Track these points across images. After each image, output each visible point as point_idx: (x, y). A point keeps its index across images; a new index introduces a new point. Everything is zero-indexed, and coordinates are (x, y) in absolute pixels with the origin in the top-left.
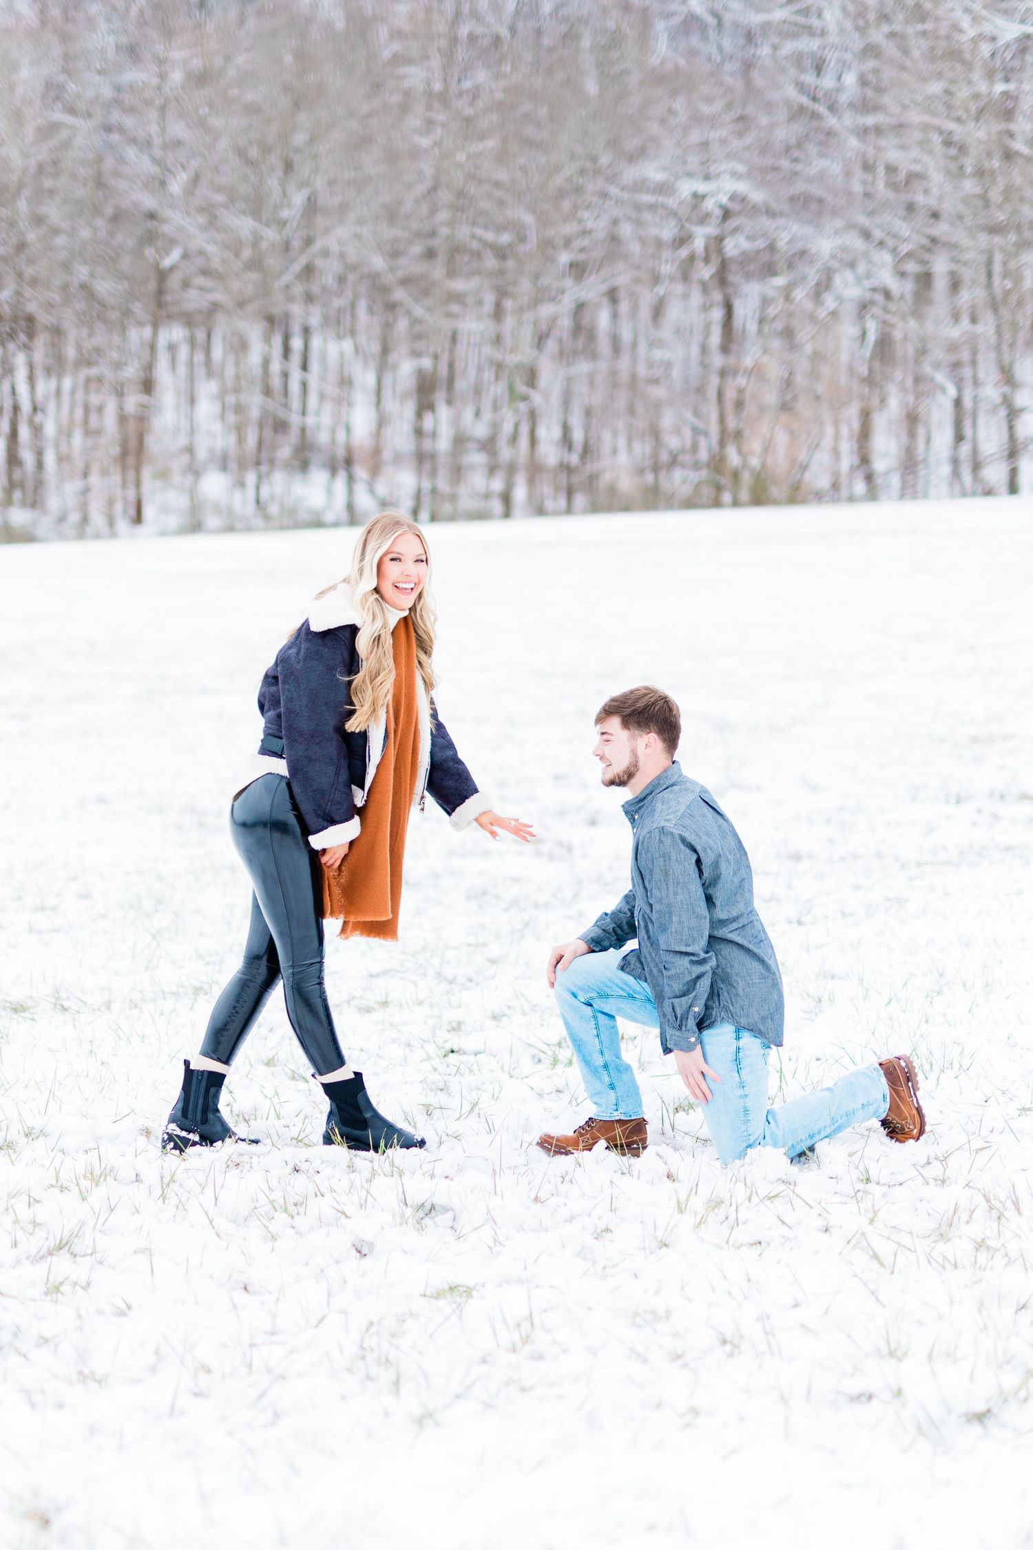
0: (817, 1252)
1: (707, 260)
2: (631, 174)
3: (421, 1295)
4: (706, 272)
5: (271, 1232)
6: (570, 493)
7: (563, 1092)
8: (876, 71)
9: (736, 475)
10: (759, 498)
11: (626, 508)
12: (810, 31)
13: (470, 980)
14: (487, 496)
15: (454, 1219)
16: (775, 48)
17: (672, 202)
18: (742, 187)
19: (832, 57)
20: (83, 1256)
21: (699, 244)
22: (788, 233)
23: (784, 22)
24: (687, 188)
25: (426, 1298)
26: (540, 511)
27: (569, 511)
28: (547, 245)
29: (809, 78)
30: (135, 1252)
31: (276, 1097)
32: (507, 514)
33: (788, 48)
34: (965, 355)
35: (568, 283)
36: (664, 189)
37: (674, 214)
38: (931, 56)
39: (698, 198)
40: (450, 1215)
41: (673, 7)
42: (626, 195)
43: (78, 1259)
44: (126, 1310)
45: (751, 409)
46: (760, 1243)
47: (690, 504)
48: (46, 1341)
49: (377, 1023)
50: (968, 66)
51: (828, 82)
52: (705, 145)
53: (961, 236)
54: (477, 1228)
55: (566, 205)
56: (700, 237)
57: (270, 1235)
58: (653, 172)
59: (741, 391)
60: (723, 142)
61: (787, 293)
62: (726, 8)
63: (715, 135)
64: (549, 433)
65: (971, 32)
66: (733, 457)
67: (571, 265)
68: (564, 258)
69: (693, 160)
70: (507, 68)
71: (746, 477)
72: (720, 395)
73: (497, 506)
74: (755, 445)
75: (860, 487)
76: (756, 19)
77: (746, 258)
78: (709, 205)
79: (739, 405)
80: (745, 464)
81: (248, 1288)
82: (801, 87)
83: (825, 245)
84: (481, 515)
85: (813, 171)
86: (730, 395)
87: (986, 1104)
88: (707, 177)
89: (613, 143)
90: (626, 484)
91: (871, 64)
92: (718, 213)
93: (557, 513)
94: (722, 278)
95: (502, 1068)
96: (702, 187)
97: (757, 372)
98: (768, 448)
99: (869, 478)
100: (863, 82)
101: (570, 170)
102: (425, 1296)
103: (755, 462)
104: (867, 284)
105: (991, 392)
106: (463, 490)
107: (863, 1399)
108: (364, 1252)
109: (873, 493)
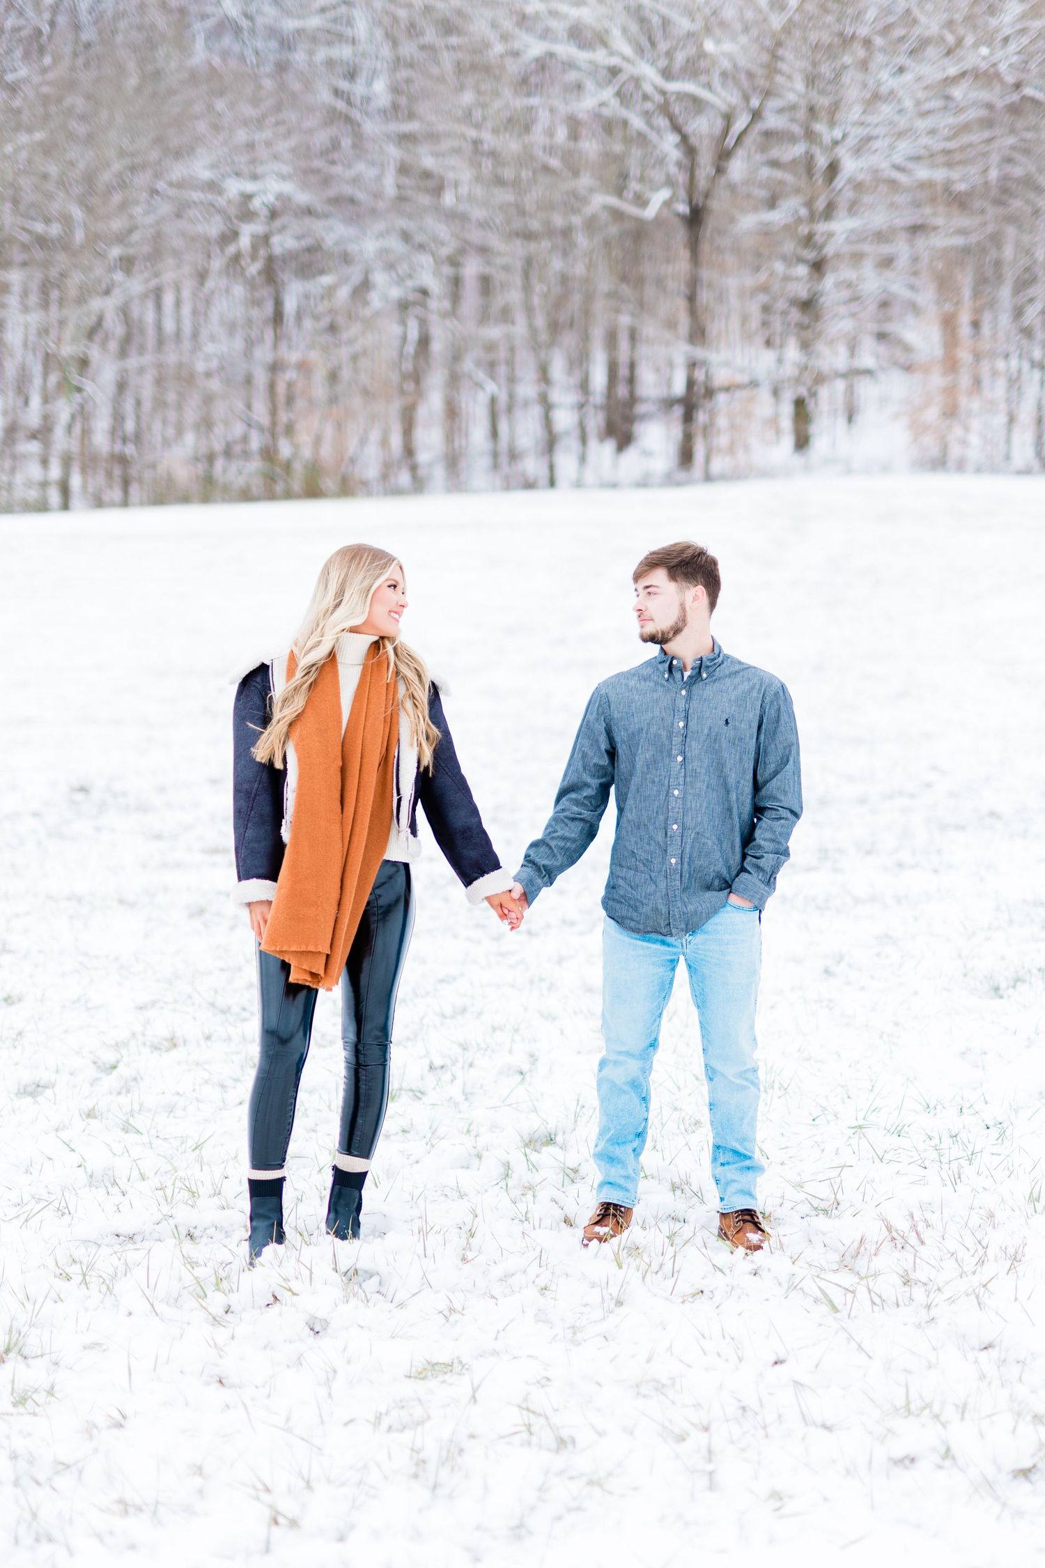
0: (767, 1300)
1: (254, 257)
2: (178, 171)
3: (406, 1376)
4: (254, 269)
5: (213, 1313)
6: (126, 483)
7: (408, 1132)
8: (408, 81)
9: (287, 467)
10: (313, 491)
11: (185, 499)
12: (340, 37)
13: (244, 1009)
14: (44, 485)
15: (380, 1284)
16: (311, 53)
17: (221, 201)
18: (287, 187)
19: (367, 65)
20: (33, 1358)
21: (245, 242)
22: (333, 232)
23: (319, 29)
24: (234, 187)
25: (412, 1379)
26: (99, 503)
27: (125, 503)
28: (93, 238)
29: (344, 85)
30: (85, 1348)
31: (126, 1154)
32: (65, 506)
33: (322, 54)
34: (502, 353)
35: (119, 276)
36: (213, 187)
37: (221, 211)
38: (459, 69)
39: (248, 197)
40: (375, 1279)
41: (209, 9)
42: (172, 192)
43: (30, 1361)
44: (122, 1421)
45: (300, 404)
46: (702, 1292)
47: (246, 496)
48: (68, 1467)
49: (179, 1063)
50: (498, 79)
51: (359, 89)
52: (250, 146)
53: (495, 242)
54: (416, 1294)
55: (117, 198)
56: (247, 233)
57: (211, 1317)
58: (201, 169)
59: (290, 385)
60: (268, 144)
61: (330, 292)
62: (258, 11)
63: (261, 136)
64: (101, 425)
65: (499, 48)
66: (285, 449)
67: (121, 259)
68: (115, 252)
69: (242, 159)
70: (47, 60)
71: (298, 467)
72: (272, 387)
73: (54, 497)
74: (305, 438)
75: (404, 478)
76: (290, 25)
77: (290, 257)
78: (256, 204)
79: (290, 400)
80: (295, 455)
81: (223, 1381)
82: (337, 93)
83: (369, 247)
84: (42, 507)
85: (349, 174)
86: (281, 389)
87: (813, 1123)
88: (255, 177)
89: (158, 141)
90: (183, 474)
91: (404, 74)
92: (264, 213)
93: (112, 505)
94: (270, 274)
95: (329, 1107)
96: (250, 187)
97: (304, 367)
98: (318, 441)
99: (414, 468)
100: (395, 90)
101: (117, 166)
102: (410, 1377)
103: (307, 453)
104: (410, 283)
105: (527, 389)
106: (19, 479)
107: (907, 1462)
108: (316, 1330)
109: (419, 485)
